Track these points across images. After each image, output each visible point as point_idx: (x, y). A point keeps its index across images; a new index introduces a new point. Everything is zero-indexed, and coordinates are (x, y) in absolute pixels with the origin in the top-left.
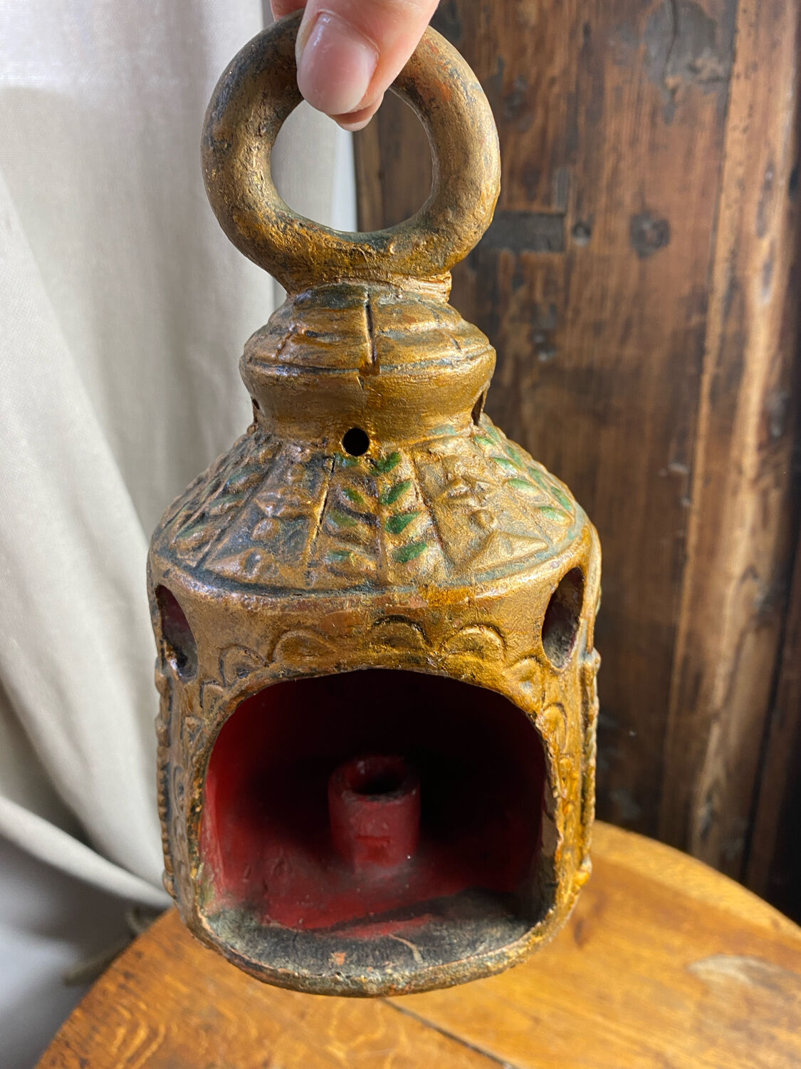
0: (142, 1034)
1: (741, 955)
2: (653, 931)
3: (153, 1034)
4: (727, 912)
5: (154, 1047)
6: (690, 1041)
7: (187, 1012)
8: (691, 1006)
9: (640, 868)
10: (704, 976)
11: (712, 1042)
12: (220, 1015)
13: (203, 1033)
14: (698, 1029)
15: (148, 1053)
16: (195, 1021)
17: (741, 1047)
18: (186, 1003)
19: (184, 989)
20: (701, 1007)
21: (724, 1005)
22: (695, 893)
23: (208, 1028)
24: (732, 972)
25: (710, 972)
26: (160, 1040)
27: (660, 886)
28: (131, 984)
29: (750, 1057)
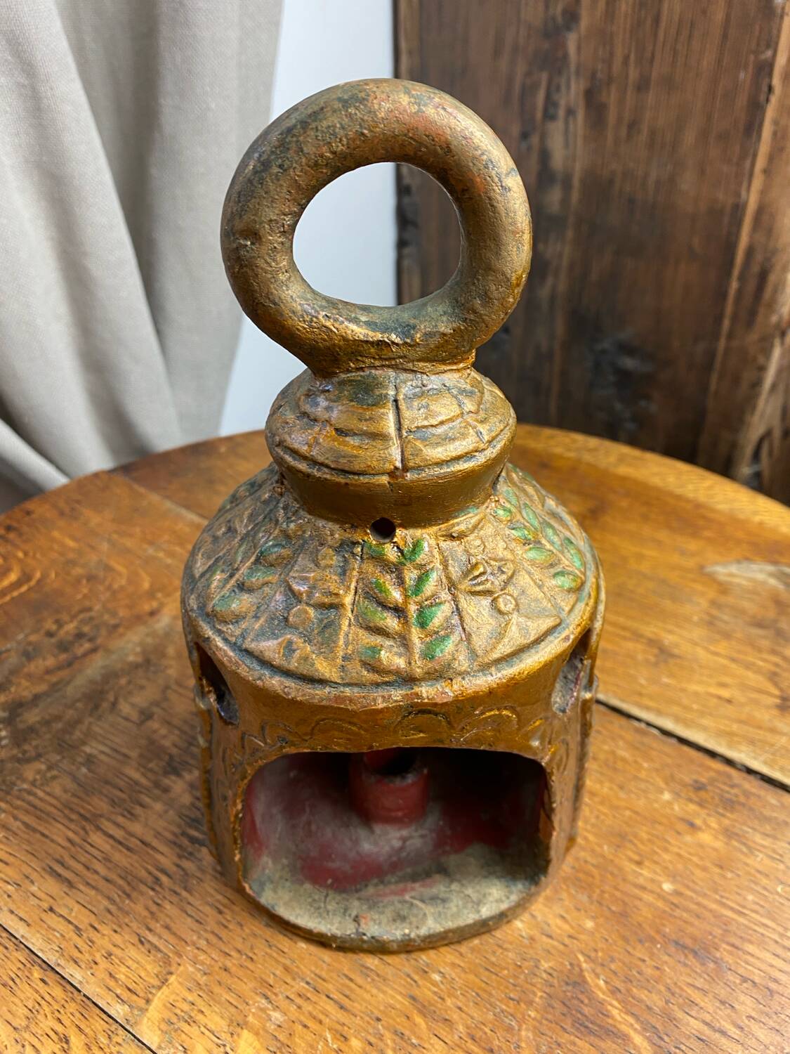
0: (13, 577)
1: (775, 563)
2: (663, 535)
3: (25, 577)
4: (761, 524)
5: (24, 588)
6: (698, 633)
7: (73, 563)
8: (704, 603)
9: (656, 481)
10: (722, 578)
11: (727, 636)
12: (108, 568)
13: (84, 581)
14: (711, 623)
15: (15, 594)
16: (78, 571)
17: (765, 643)
18: (71, 556)
19: (71, 543)
20: (713, 603)
21: (746, 605)
22: (721, 507)
23: (91, 578)
24: (761, 577)
25: (731, 575)
26: (33, 583)
27: (679, 498)
28: (12, 536)
29: (774, 652)
